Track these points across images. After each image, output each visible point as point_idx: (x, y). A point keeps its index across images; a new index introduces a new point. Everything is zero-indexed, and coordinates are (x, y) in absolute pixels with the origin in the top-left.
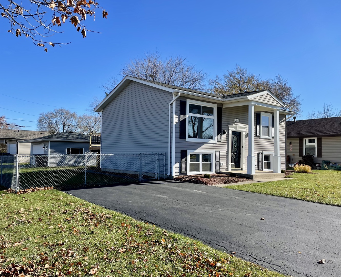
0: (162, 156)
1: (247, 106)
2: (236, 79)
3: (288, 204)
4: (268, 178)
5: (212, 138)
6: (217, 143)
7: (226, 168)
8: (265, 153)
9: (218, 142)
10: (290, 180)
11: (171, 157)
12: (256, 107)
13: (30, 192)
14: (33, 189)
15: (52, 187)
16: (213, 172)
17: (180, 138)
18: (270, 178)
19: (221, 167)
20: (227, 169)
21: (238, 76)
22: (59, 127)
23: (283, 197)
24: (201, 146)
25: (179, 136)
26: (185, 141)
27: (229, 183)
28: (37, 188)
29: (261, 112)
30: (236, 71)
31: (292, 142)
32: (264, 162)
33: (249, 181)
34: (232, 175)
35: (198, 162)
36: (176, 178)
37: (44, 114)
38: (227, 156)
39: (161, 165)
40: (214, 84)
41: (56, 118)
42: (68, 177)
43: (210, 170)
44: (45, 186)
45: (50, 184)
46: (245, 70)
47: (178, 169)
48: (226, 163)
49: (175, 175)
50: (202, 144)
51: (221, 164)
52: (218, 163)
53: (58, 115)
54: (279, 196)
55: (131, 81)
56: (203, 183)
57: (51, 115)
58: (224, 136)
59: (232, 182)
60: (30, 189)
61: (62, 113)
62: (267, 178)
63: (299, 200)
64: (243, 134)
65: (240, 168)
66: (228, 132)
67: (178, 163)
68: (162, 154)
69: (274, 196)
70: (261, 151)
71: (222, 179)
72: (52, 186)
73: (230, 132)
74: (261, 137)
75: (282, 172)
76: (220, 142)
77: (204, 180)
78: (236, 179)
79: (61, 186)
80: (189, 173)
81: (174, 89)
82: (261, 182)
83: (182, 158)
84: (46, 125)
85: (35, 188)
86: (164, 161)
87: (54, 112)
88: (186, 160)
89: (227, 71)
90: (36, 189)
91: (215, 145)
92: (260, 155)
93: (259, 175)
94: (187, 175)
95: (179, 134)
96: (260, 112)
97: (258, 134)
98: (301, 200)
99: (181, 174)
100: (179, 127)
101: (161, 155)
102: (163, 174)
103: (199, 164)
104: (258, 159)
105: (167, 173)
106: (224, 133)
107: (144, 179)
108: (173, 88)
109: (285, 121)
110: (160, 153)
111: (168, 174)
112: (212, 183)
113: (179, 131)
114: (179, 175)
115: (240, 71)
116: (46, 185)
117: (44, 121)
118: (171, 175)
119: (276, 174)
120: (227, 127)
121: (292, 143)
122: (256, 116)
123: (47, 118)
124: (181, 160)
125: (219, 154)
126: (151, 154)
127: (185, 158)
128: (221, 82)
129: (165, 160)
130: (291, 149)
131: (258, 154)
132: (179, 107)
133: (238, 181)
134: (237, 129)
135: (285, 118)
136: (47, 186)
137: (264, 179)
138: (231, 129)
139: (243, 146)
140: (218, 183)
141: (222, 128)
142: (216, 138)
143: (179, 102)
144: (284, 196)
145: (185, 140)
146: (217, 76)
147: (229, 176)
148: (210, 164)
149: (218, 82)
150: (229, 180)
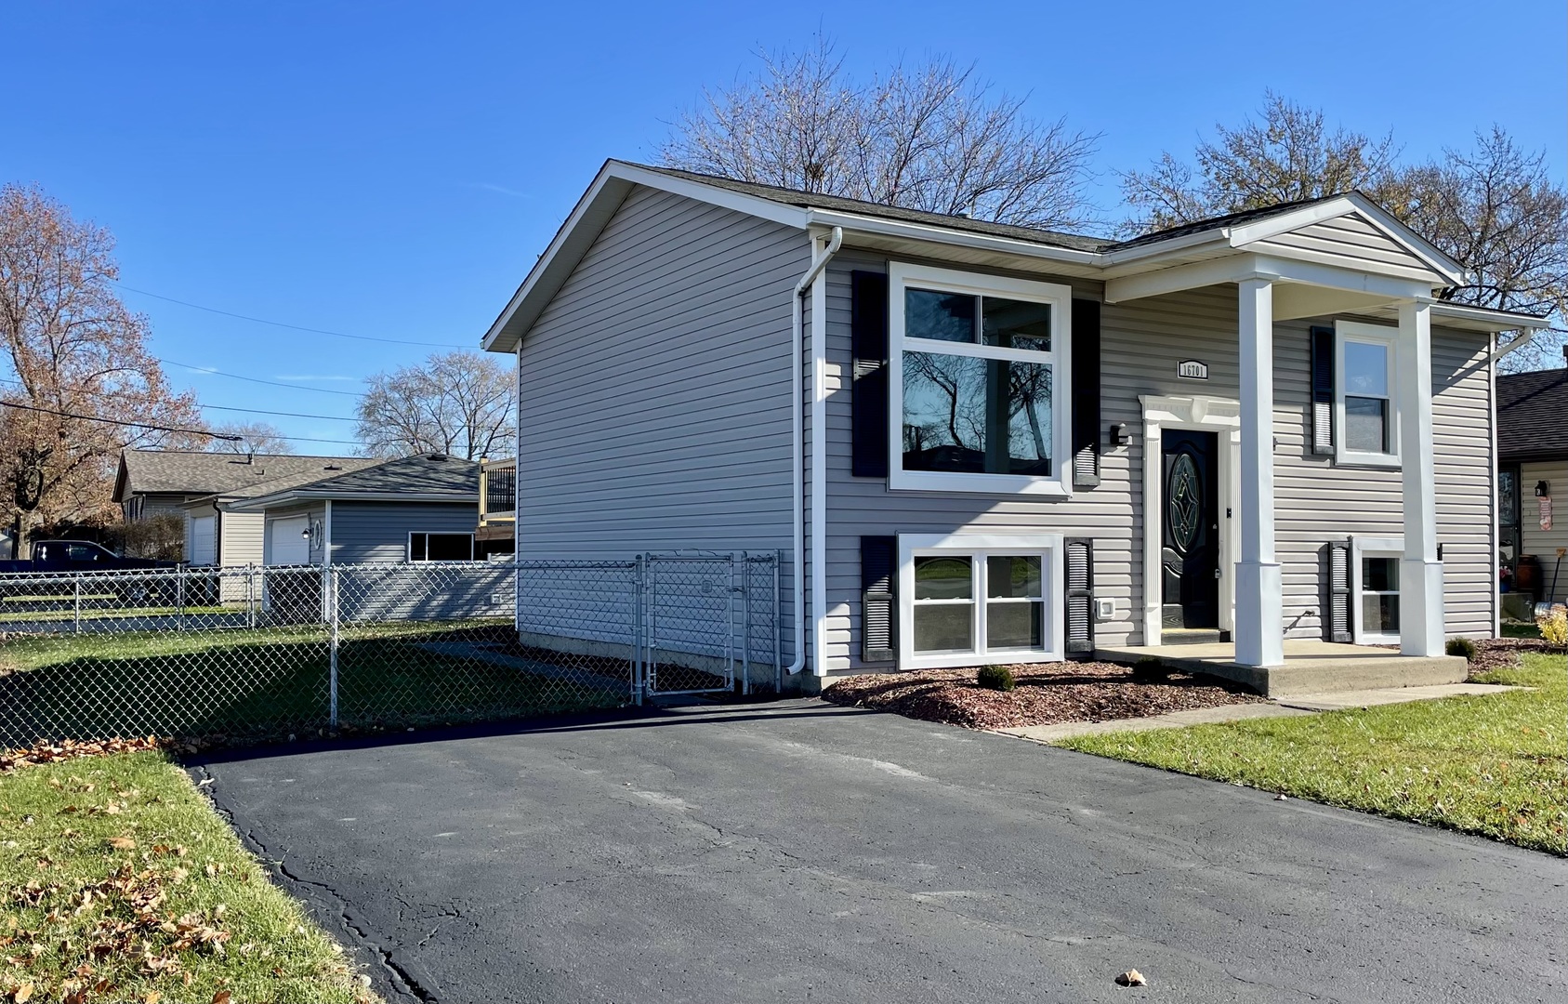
0: (760, 570)
1: (1233, 287)
2: (1269, 164)
3: (1380, 866)
4: (1363, 684)
5: (1042, 467)
6: (1071, 493)
7: (1132, 629)
8: (1368, 545)
9: (1077, 488)
10: (1485, 699)
11: (807, 577)
12: (1279, 293)
13: (29, 763)
14: (47, 748)
15: (151, 738)
16: (1053, 654)
17: (859, 469)
18: (1373, 683)
19: (1097, 627)
20: (1139, 637)
21: (1277, 153)
22: (449, 438)
23: (1374, 811)
24: (977, 513)
25: (847, 463)
26: (886, 485)
27: (1111, 717)
28: (68, 742)
29: (1338, 322)
30: (1264, 126)
31: (1552, 481)
32: (1359, 593)
33: (1242, 706)
34: (1151, 671)
35: (966, 601)
36: (832, 688)
37: (386, 379)
38: (1138, 567)
39: (756, 615)
40: (1153, 196)
41: (438, 397)
42: (235, 688)
43: (1037, 642)
44: (113, 735)
45: (142, 725)
46: (1313, 119)
47: (847, 636)
48: (1127, 603)
49: (831, 673)
50: (985, 502)
51: (1102, 610)
52: (1079, 607)
53: (447, 383)
54: (1351, 808)
55: (635, 188)
56: (956, 717)
57: (414, 384)
58: (1115, 461)
59: (1136, 710)
60: (30, 748)
61: (463, 373)
62: (1352, 688)
63: (1469, 832)
64: (1230, 443)
65: (1217, 631)
66: (1142, 435)
67: (844, 609)
68: (764, 560)
69: (1323, 803)
70: (1343, 536)
71: (1080, 693)
72: (149, 732)
73: (1153, 433)
74: (1340, 460)
75: (1457, 648)
76: (1089, 488)
77: (973, 701)
78: (1161, 693)
79: (201, 734)
80: (912, 658)
81: (809, 208)
82: (1301, 713)
83: (867, 580)
84: (395, 431)
85: (56, 746)
86: (777, 598)
87: (428, 369)
88: (893, 589)
89: (1218, 126)
90: (60, 750)
91: (1060, 507)
92: (1339, 557)
93: (1304, 670)
94: (896, 670)
95: (846, 450)
96: (1333, 323)
97: (1322, 441)
98: (1479, 833)
99: (862, 665)
100: (846, 410)
101: (756, 565)
102: (772, 665)
103: (967, 611)
104: (1325, 581)
105: (791, 657)
106: (1115, 440)
107: (658, 690)
108: (805, 206)
109: (1486, 368)
110: (751, 554)
111: (795, 668)
112: (1010, 719)
113: (846, 437)
114: (852, 669)
115: (1285, 126)
116: (118, 727)
117: (387, 413)
118: (807, 670)
119: (1413, 664)
120: (1132, 406)
121: (1552, 489)
122: (1311, 341)
123: (397, 396)
124: (864, 589)
125: (1088, 551)
126: (699, 559)
127: (885, 581)
128: (1189, 186)
129: (780, 588)
130: (1547, 520)
131: (1327, 552)
132: (847, 305)
133: (1176, 704)
134: (1191, 419)
135: (1486, 349)
136: (124, 734)
137: (1335, 690)
138: (1158, 417)
139: (1229, 510)
140: (1048, 718)
141: (1104, 415)
142: (1067, 468)
143: (847, 280)
144: (1379, 803)
145: (882, 481)
146: (1167, 160)
147: (1128, 679)
148: (1037, 610)
149: (1171, 187)
150: (1119, 697)
